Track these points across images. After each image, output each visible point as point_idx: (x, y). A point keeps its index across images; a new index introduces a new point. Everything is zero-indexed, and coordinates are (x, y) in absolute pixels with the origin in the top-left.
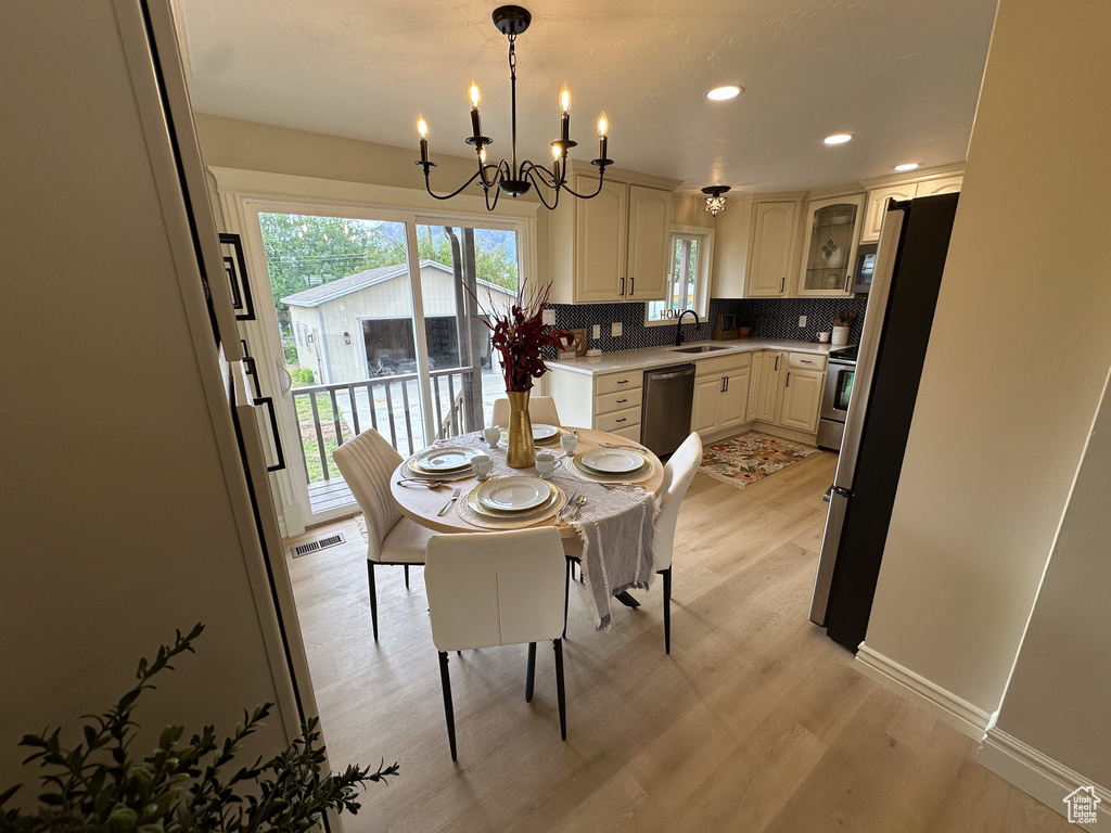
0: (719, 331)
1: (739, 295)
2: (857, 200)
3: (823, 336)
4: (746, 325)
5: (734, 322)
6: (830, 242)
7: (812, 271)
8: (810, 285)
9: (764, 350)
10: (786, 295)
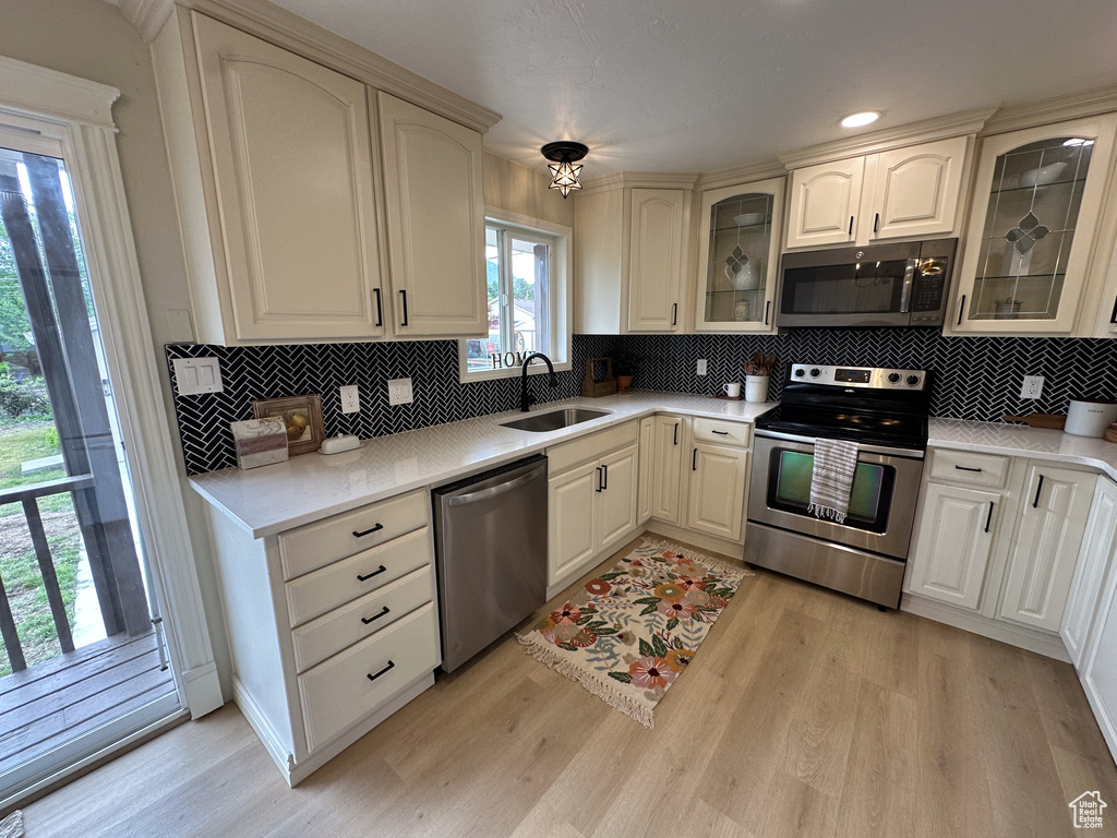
0: (589, 384)
1: (614, 329)
2: (772, 188)
3: (733, 389)
4: (627, 373)
5: (610, 369)
6: (738, 251)
7: (713, 295)
8: (712, 315)
9: (655, 414)
10: (680, 330)
